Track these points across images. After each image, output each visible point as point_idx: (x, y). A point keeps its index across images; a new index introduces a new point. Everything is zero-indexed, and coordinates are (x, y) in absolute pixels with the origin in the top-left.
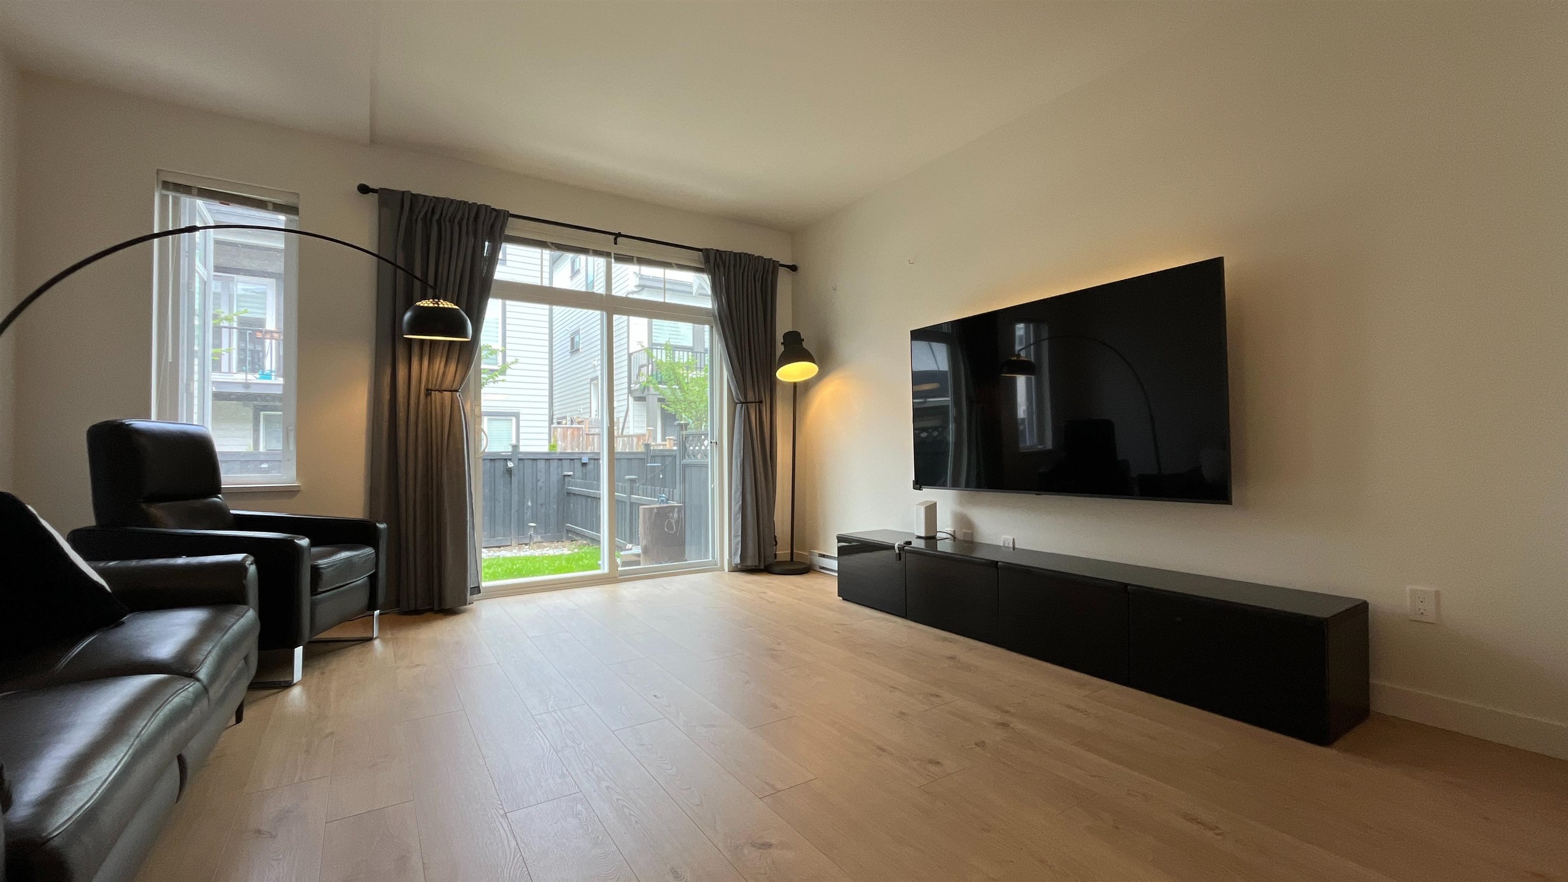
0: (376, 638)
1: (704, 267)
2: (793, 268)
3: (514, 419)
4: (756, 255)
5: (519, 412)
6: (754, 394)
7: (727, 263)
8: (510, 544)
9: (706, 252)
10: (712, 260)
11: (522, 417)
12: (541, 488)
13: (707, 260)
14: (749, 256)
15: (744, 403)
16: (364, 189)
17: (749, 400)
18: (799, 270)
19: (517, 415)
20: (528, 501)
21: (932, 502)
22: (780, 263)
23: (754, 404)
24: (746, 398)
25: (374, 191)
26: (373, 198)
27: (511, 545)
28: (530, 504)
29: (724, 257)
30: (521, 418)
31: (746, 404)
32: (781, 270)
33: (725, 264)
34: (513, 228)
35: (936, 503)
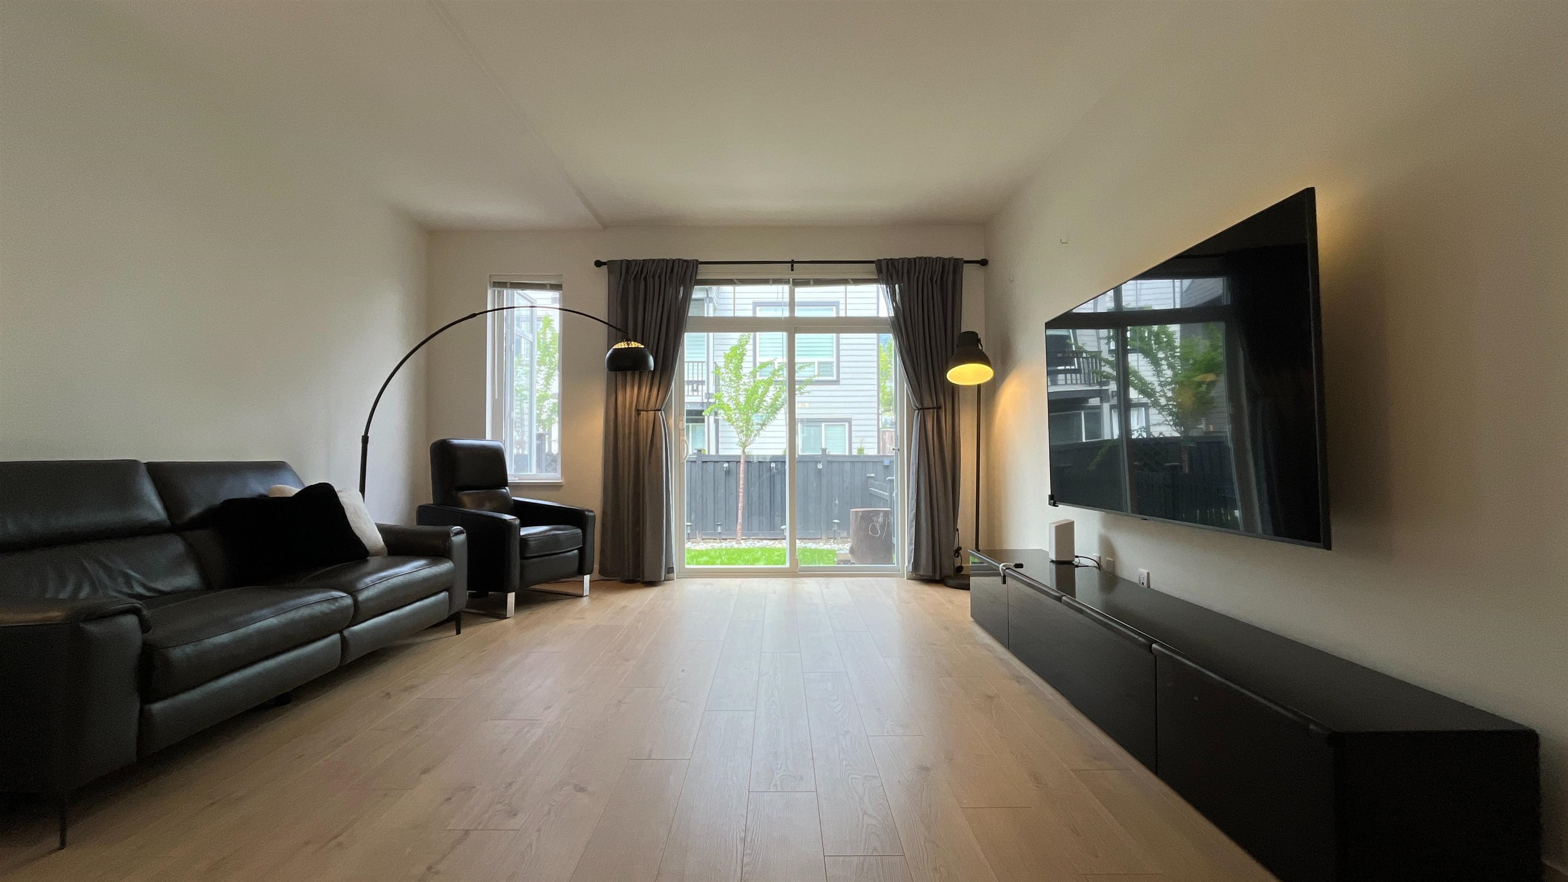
0: (586, 596)
1: (877, 278)
2: (984, 263)
3: (847, 424)
4: (934, 256)
5: (851, 418)
6: (932, 398)
7: (900, 270)
8: (820, 537)
9: (878, 263)
10: (884, 270)
11: (853, 422)
12: (847, 488)
13: (880, 271)
14: (926, 261)
15: (921, 409)
16: (598, 264)
17: (925, 406)
18: (990, 262)
19: (849, 421)
20: (836, 499)
21: (1069, 520)
22: (964, 260)
23: (932, 410)
24: (922, 404)
25: (605, 264)
26: (604, 269)
27: (821, 539)
28: (837, 502)
29: (896, 265)
30: (853, 424)
31: (922, 411)
32: (967, 270)
33: (899, 273)
34: (704, 272)
35: (1073, 522)
